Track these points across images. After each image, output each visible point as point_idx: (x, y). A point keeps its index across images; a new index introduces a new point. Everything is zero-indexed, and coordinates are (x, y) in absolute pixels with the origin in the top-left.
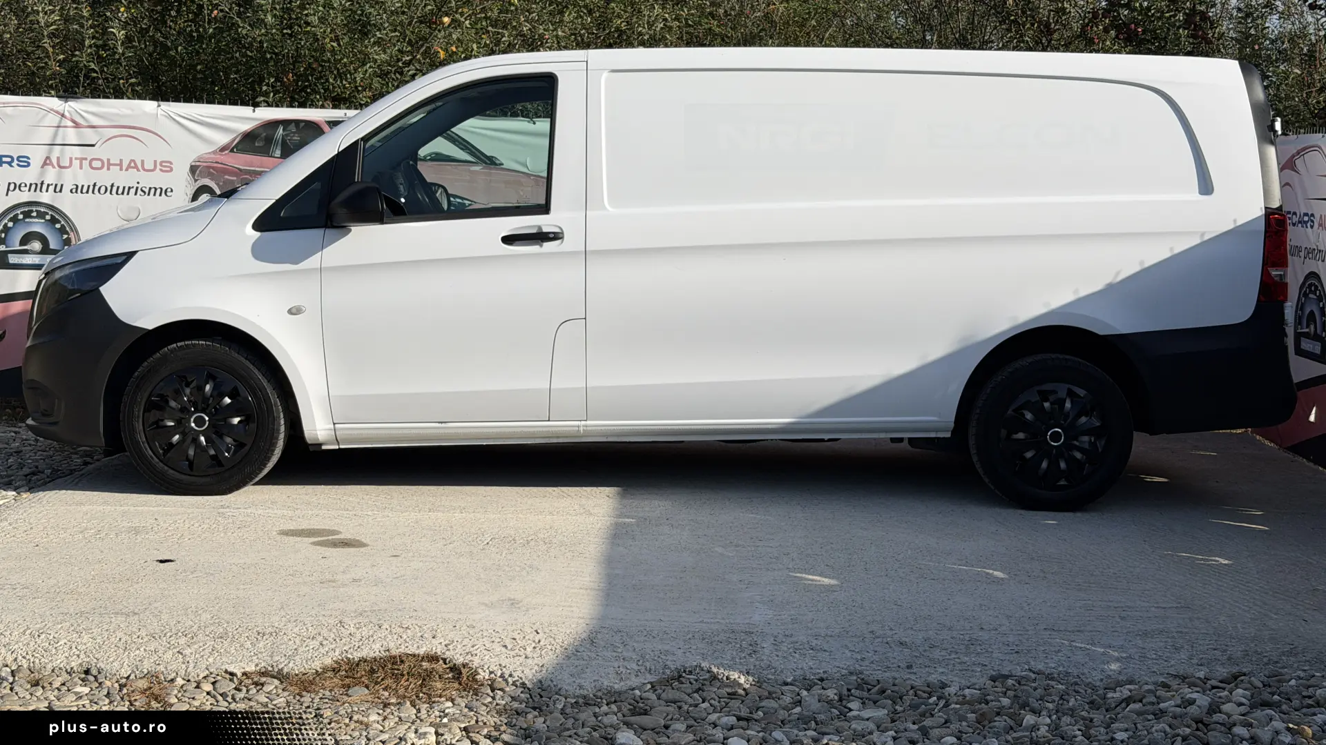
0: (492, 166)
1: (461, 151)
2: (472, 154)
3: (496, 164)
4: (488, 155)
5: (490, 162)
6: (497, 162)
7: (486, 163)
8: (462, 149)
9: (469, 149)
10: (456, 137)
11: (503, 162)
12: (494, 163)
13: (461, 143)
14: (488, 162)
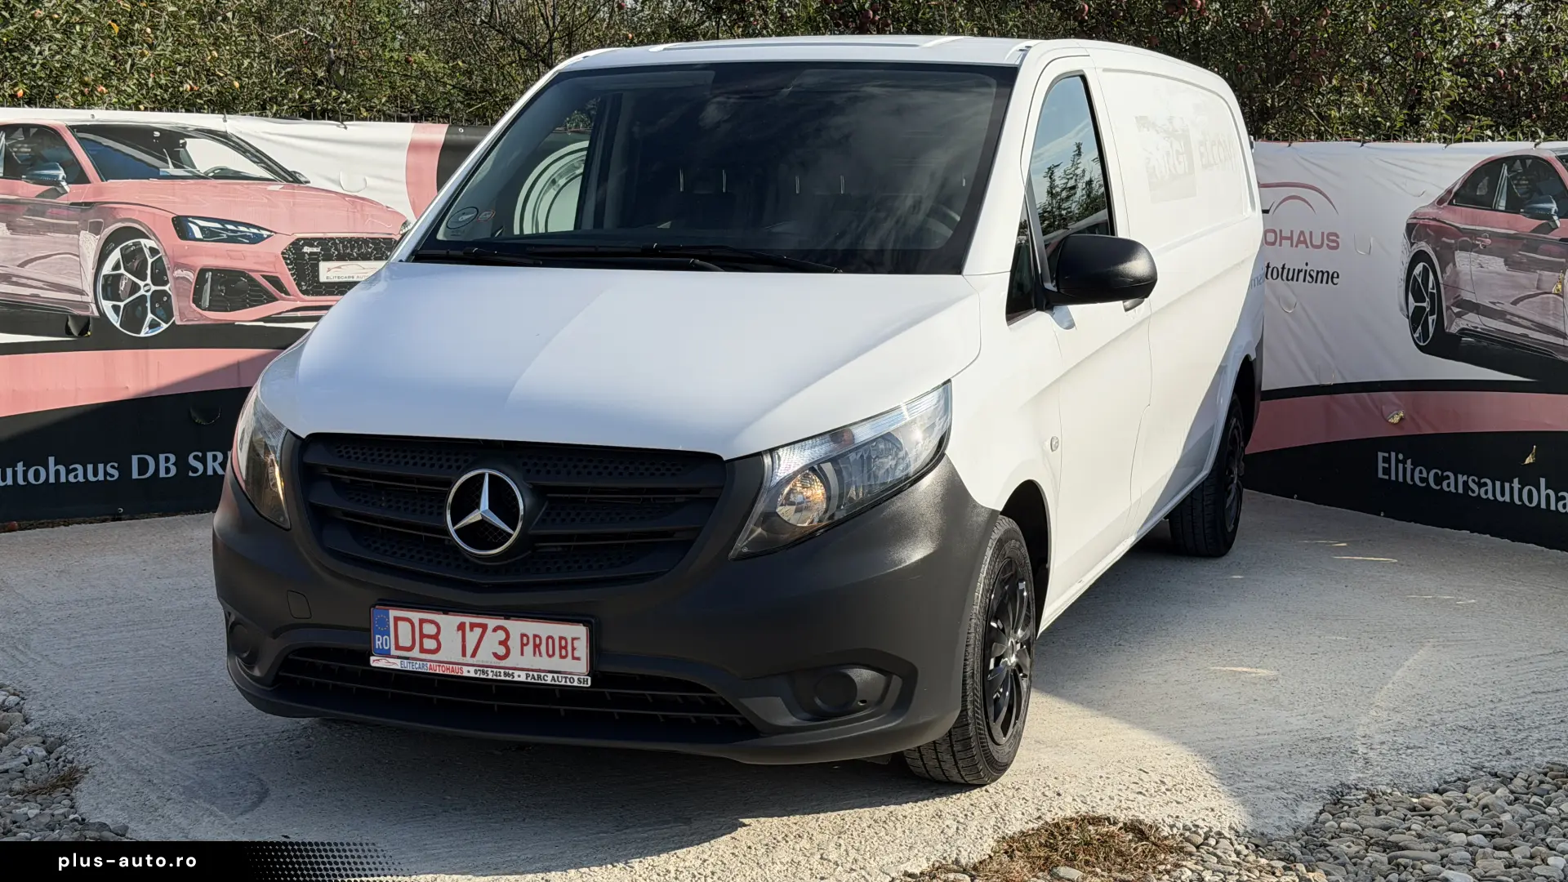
0: (296, 185)
1: (255, 165)
2: (268, 169)
3: (301, 182)
4: (290, 169)
5: (292, 178)
6: (302, 179)
7: (288, 181)
8: (254, 162)
9: (265, 163)
10: (247, 147)
11: (309, 179)
12: (297, 181)
13: (249, 152)
14: (291, 179)
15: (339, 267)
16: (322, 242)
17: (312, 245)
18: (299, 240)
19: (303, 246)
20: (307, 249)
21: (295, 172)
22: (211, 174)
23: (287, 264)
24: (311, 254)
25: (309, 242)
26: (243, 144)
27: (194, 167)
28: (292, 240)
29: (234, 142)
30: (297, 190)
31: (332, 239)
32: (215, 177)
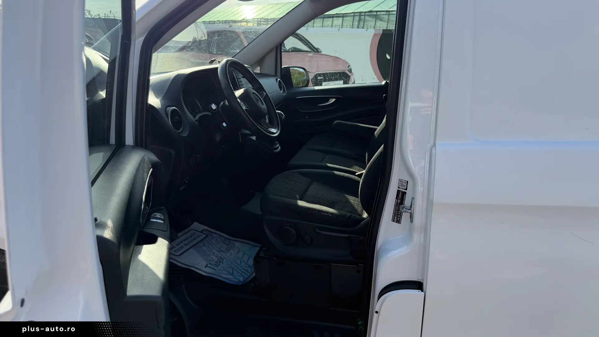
0: (317, 53)
1: (305, 46)
2: (310, 47)
4: (316, 47)
6: (320, 51)
7: (315, 52)
8: (305, 45)
9: (309, 45)
11: (322, 51)
12: (318, 52)
13: (304, 41)
14: (316, 51)
15: (328, 84)
16: (324, 75)
17: (320, 76)
18: (317, 74)
19: (318, 76)
20: (319, 78)
21: (317, 48)
22: (290, 50)
23: (313, 84)
24: (321, 79)
25: (320, 75)
26: (302, 37)
27: (285, 48)
28: (315, 74)
29: (300, 37)
30: (317, 55)
31: (327, 73)
32: (292, 51)
